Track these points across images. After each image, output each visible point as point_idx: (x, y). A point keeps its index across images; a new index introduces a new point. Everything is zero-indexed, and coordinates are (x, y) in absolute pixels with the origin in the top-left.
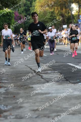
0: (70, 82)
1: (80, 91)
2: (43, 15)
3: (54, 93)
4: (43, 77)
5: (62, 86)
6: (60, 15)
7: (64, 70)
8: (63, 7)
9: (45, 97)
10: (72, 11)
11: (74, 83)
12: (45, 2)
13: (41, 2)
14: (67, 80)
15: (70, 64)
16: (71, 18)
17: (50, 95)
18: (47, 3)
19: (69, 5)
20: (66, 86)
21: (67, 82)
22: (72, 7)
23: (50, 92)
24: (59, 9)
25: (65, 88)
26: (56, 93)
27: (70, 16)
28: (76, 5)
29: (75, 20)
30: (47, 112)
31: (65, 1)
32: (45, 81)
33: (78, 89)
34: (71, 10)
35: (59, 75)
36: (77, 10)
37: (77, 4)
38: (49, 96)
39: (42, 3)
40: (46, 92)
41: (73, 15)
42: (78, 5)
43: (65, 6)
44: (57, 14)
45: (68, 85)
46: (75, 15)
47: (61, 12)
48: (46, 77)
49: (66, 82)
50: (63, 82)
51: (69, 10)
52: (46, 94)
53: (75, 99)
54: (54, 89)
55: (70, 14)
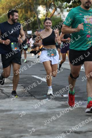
0: (35, 98)
1: (47, 108)
2: (4, 18)
3: (17, 110)
4: (3, 91)
5: (26, 101)
6: (24, 19)
7: (28, 83)
8: (27, 9)
9: (6, 115)
10: (39, 14)
11: (40, 98)
12: (7, 4)
13: (2, 3)
14: (31, 95)
15: (35, 76)
16: (37, 22)
17: (11, 112)
18: (10, 4)
19: (35, 7)
20: (31, 102)
21: (32, 97)
22: (39, 10)
23: (12, 109)
24: (23, 12)
25: (29, 105)
26: (18, 110)
27: (36, 20)
28: (44, 8)
29: (42, 25)
30: (9, 132)
31: (30, 3)
32: (6, 96)
33: (45, 106)
34: (37, 13)
35: (22, 89)
36: (45, 14)
37: (44, 6)
38: (11, 114)
39: (3, 5)
40: (7, 109)
41: (39, 20)
42: (46, 7)
43: (31, 9)
44: (21, 18)
45: (32, 101)
46: (41, 20)
47: (25, 16)
48: (7, 91)
49: (30, 97)
50: (27, 97)
51: (34, 14)
52: (7, 111)
53: (41, 117)
54: (17, 105)
55: (35, 18)
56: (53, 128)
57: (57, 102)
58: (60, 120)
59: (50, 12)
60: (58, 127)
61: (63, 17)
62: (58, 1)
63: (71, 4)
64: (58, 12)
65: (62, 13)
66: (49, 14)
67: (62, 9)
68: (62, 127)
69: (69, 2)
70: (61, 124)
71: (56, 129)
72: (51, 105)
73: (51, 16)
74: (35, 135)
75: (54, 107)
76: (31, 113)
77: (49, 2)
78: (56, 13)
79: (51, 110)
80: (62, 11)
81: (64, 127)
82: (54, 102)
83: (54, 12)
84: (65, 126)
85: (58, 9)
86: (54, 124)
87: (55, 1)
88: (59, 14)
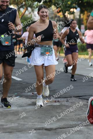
1: (18, 106)
11: (11, 96)
14: (2, 93)
33: (16, 104)
37: (15, 5)
53: (12, 115)
56: (24, 125)
57: (28, 100)
58: (30, 117)
59: (21, 12)
60: (30, 124)
61: (34, 17)
62: (29, 1)
63: (41, 3)
64: (29, 12)
65: (33, 12)
66: (21, 14)
67: (33, 8)
68: (33, 124)
69: (40, 2)
70: (32, 121)
71: (27, 126)
72: (22, 103)
73: (22, 15)
74: (6, 133)
75: (25, 105)
76: (2, 111)
77: (20, 1)
78: (27, 13)
79: (22, 108)
80: (33, 11)
81: (34, 124)
82: (24, 99)
83: (25, 12)
84: (36, 123)
85: (29, 9)
86: (25, 122)
87: (26, 1)
88: (30, 13)
